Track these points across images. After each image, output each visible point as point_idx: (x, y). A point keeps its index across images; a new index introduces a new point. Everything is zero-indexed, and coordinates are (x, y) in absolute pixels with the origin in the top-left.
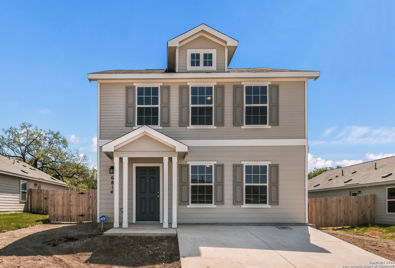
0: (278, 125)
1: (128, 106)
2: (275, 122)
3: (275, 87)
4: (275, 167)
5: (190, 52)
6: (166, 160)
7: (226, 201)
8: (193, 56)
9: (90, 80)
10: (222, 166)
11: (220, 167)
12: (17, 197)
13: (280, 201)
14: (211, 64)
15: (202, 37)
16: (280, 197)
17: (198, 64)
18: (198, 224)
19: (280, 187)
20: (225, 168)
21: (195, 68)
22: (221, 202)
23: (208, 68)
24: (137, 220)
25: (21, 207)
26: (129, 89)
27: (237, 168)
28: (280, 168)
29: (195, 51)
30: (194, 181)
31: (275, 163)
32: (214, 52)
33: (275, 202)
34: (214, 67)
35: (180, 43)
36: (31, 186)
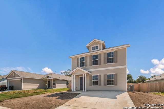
0: (117, 62)
1: (78, 62)
2: (116, 62)
3: (116, 52)
4: (116, 75)
5: (92, 47)
6: (83, 75)
7: (102, 85)
8: (93, 47)
9: (70, 58)
10: (101, 75)
11: (100, 76)
12: (66, 85)
13: (118, 85)
14: (97, 49)
15: (95, 42)
16: (118, 83)
17: (94, 49)
18: (94, 91)
19: (118, 80)
20: (102, 76)
21: (94, 50)
22: (100, 85)
23: (97, 50)
24: (80, 89)
25: (67, 87)
26: (78, 58)
27: (105, 75)
28: (118, 75)
29: (93, 46)
30: (93, 80)
31: (116, 73)
32: (98, 45)
33: (116, 84)
34: (98, 49)
35: (89, 45)
36: (69, 82)
